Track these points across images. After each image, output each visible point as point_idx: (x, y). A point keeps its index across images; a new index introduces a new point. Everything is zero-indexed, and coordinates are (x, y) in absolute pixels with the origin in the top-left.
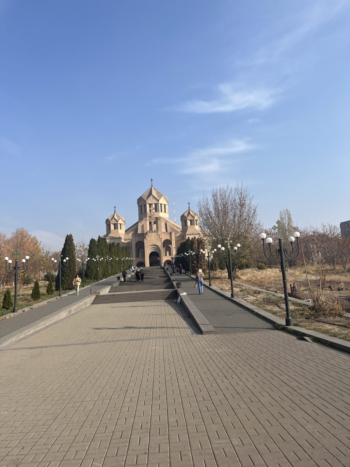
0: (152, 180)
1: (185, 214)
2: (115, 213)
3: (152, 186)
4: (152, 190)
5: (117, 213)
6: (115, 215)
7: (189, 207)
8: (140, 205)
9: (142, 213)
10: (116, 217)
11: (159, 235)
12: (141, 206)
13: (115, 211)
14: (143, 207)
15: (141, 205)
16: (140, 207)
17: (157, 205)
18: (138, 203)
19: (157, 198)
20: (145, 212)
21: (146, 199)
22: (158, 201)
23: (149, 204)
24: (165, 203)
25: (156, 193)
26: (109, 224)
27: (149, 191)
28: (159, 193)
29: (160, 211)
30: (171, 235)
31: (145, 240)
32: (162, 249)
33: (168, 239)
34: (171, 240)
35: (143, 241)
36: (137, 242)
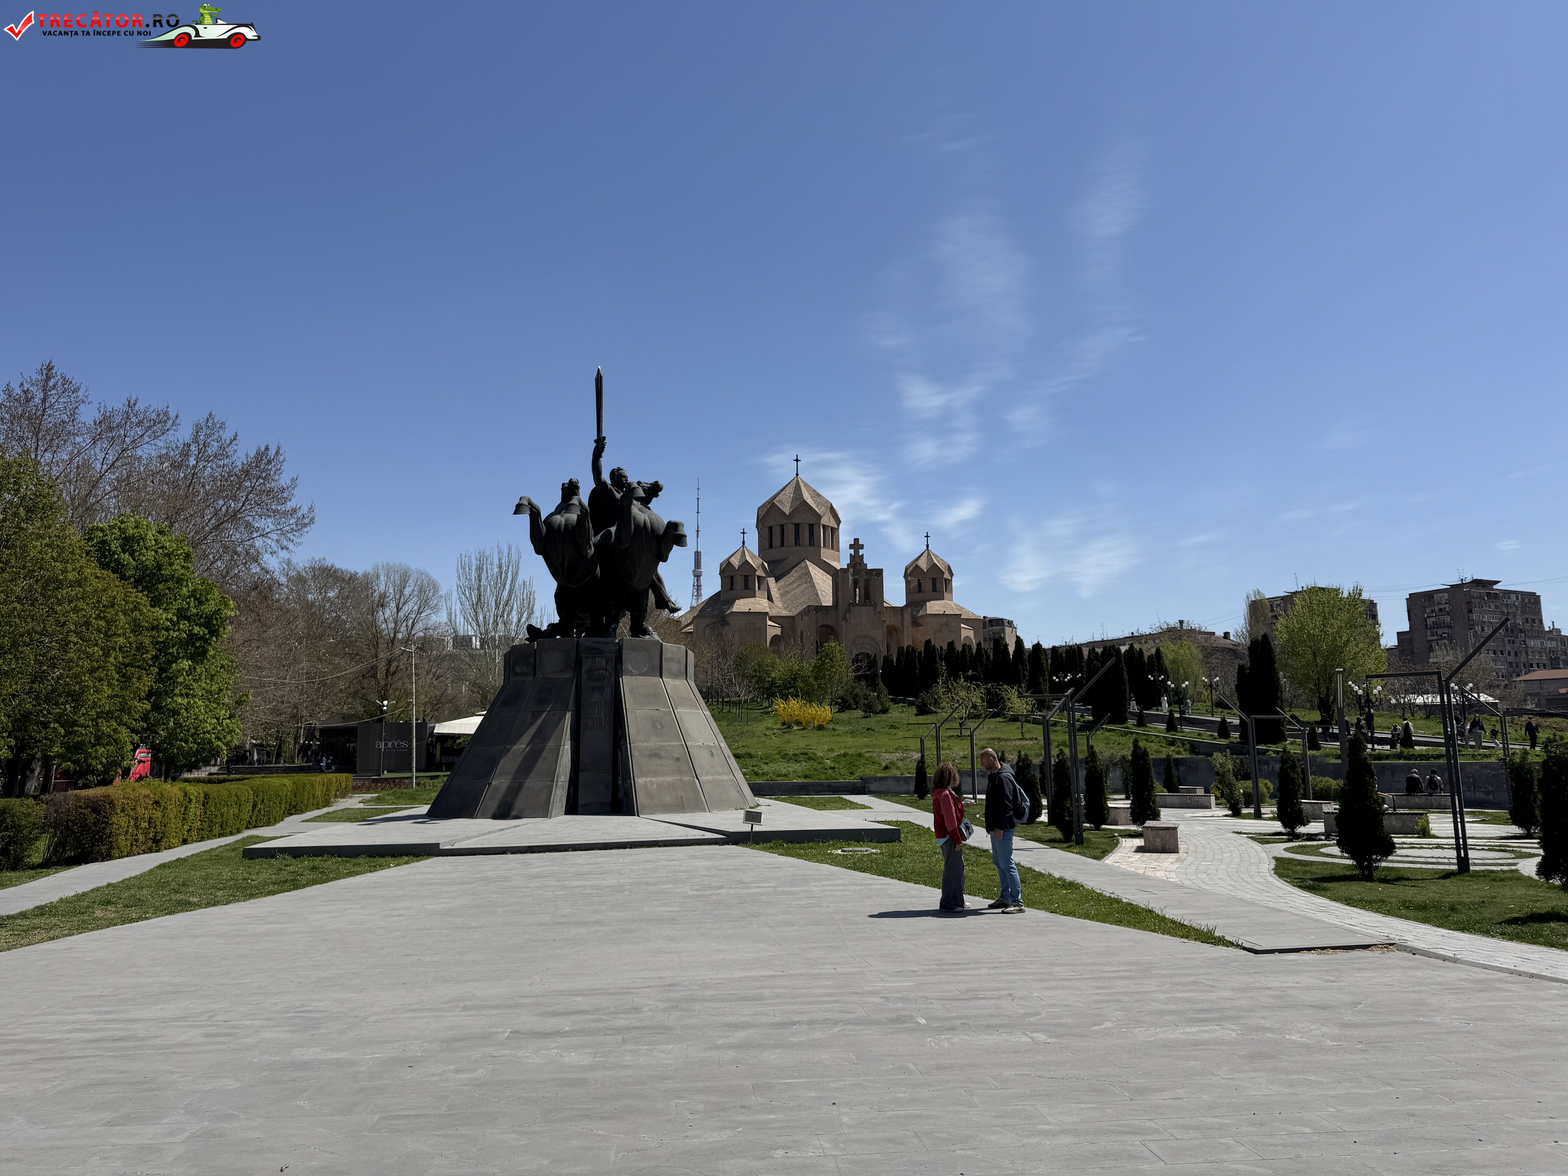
0: (796, 460)
3: (797, 475)
4: (801, 485)
7: (928, 545)
19: (816, 509)
20: (782, 545)
21: (787, 510)
22: (819, 517)
23: (795, 524)
24: (833, 524)
25: (812, 497)
26: (732, 574)
27: (792, 490)
28: (818, 495)
29: (822, 546)
30: (902, 615)
31: (843, 623)
32: (884, 647)
33: (895, 623)
34: (900, 628)
35: (833, 626)
36: (818, 626)
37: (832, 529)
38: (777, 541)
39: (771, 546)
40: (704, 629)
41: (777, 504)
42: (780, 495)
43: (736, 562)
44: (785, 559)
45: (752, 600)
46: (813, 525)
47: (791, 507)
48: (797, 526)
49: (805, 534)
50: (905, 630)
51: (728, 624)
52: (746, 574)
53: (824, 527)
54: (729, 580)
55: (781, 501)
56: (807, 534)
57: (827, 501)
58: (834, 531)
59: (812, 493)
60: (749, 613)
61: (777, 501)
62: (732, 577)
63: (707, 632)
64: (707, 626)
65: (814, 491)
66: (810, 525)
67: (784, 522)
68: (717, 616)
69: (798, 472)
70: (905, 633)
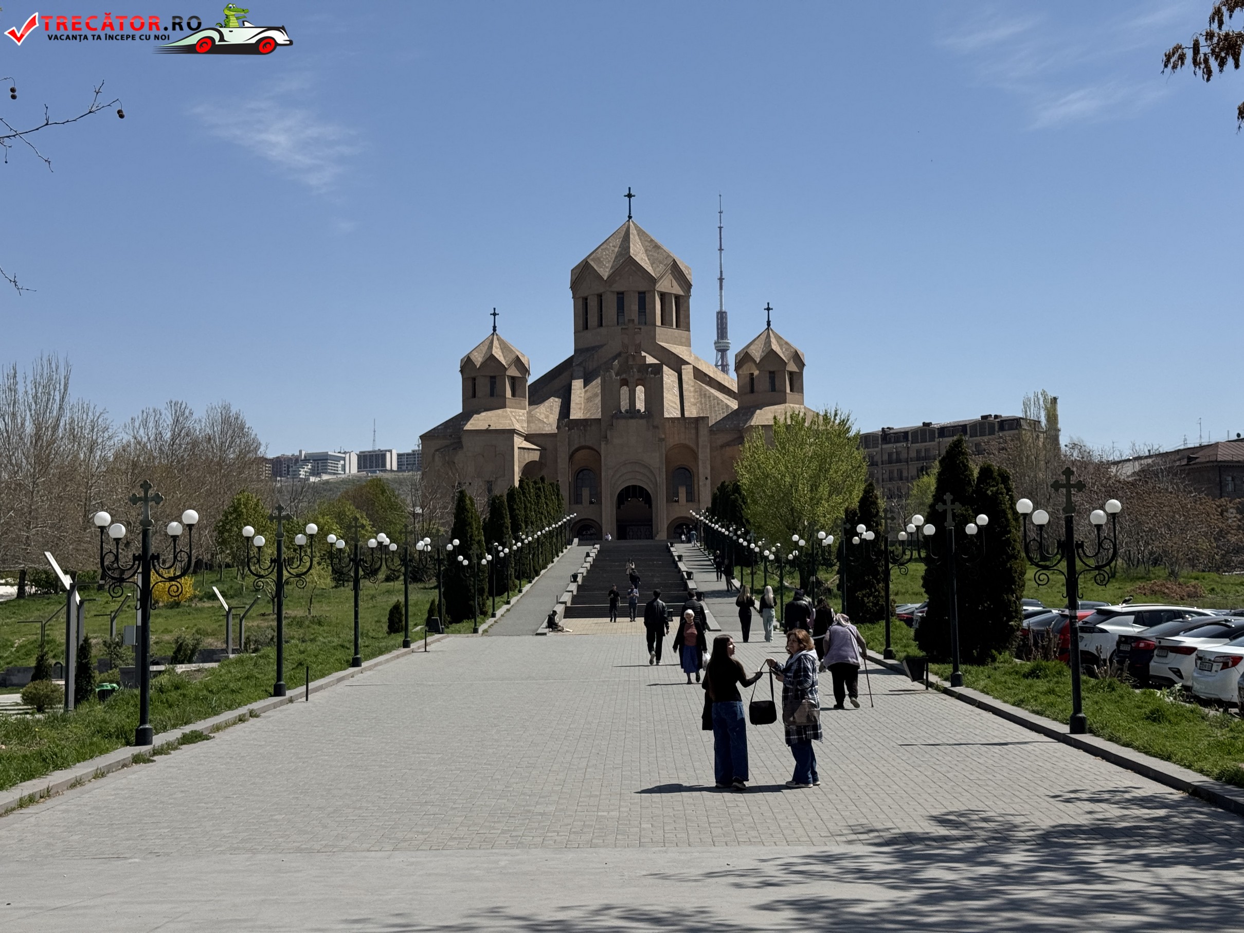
0: (630, 196)
1: (752, 347)
2: (493, 334)
3: (630, 217)
4: (631, 236)
5: (502, 337)
6: (496, 343)
7: (769, 323)
8: (581, 293)
9: (587, 328)
10: (501, 354)
11: (656, 428)
12: (585, 300)
13: (495, 327)
14: (593, 304)
15: (586, 295)
16: (580, 302)
17: (647, 295)
18: (574, 286)
19: (650, 270)
20: (601, 325)
21: (605, 273)
22: (653, 281)
23: (618, 293)
24: (677, 290)
25: (646, 251)
26: (473, 375)
27: (618, 242)
28: (657, 247)
29: (658, 322)
30: (697, 429)
31: (603, 444)
32: (662, 479)
33: (687, 442)
34: (695, 448)
35: (595, 447)
36: (573, 448)
37: (677, 297)
38: (593, 320)
40: (434, 455)
41: (592, 263)
42: (600, 250)
43: (478, 359)
44: (601, 346)
45: (500, 411)
46: (644, 293)
47: (611, 268)
48: (621, 296)
49: (632, 306)
50: (700, 450)
51: (461, 447)
52: (492, 374)
53: (663, 296)
54: (470, 383)
55: (599, 259)
56: (635, 307)
57: (669, 256)
58: (682, 302)
59: (647, 244)
60: (488, 431)
61: (592, 260)
62: (474, 379)
63: (437, 458)
64: (437, 450)
65: (652, 241)
66: (640, 293)
67: (601, 290)
68: (451, 436)
69: (630, 214)
70: (700, 456)
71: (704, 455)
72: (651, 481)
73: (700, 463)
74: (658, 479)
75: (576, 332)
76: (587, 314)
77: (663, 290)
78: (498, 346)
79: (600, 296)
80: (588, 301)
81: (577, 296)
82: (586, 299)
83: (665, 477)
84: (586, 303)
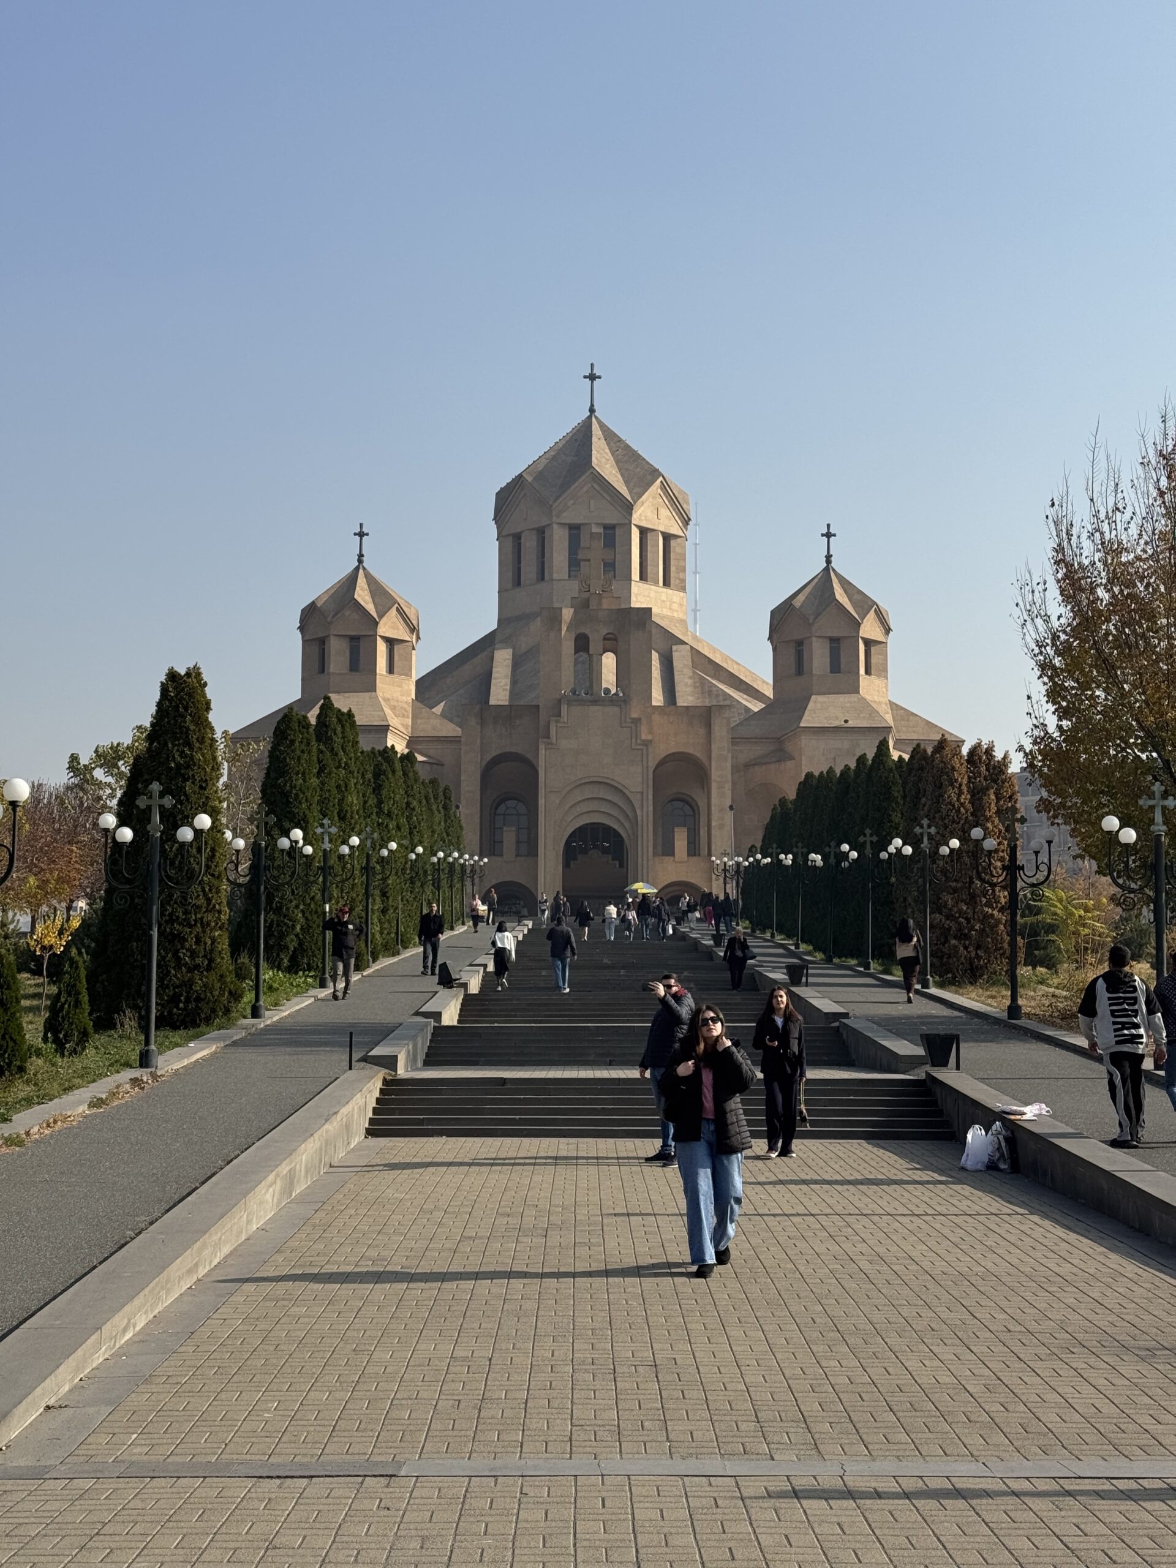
0: (592, 377)
1: (800, 597)
2: (357, 568)
3: (592, 410)
4: (594, 439)
5: (373, 572)
6: (361, 581)
7: (829, 559)
8: (513, 528)
9: (519, 584)
10: (368, 598)
11: (636, 721)
12: (517, 537)
13: (361, 555)
14: (530, 543)
15: (518, 530)
16: (509, 542)
17: (618, 532)
18: (500, 515)
19: (623, 490)
20: (541, 578)
22: (629, 508)
24: (667, 524)
25: (617, 462)
26: (321, 634)
27: (573, 448)
28: (635, 457)
29: (635, 574)
30: (709, 726)
31: (542, 752)
32: (646, 811)
33: (691, 751)
34: (706, 763)
35: (529, 756)
36: (488, 757)
37: (667, 537)
38: (529, 571)
39: (518, 582)
41: (530, 480)
43: (330, 608)
45: (364, 697)
46: (614, 526)
50: (713, 763)
52: (353, 633)
53: (644, 532)
54: (315, 649)
56: (599, 549)
57: (654, 470)
58: (673, 544)
59: (619, 451)
65: (626, 447)
66: (606, 528)
67: (544, 522)
69: (592, 405)
70: (715, 775)
71: (721, 774)
72: (627, 816)
73: (714, 786)
74: (639, 812)
75: (501, 591)
76: (519, 562)
77: (644, 524)
78: (366, 587)
79: (541, 533)
80: (523, 540)
81: (504, 533)
82: (520, 538)
83: (651, 809)
84: (520, 544)
